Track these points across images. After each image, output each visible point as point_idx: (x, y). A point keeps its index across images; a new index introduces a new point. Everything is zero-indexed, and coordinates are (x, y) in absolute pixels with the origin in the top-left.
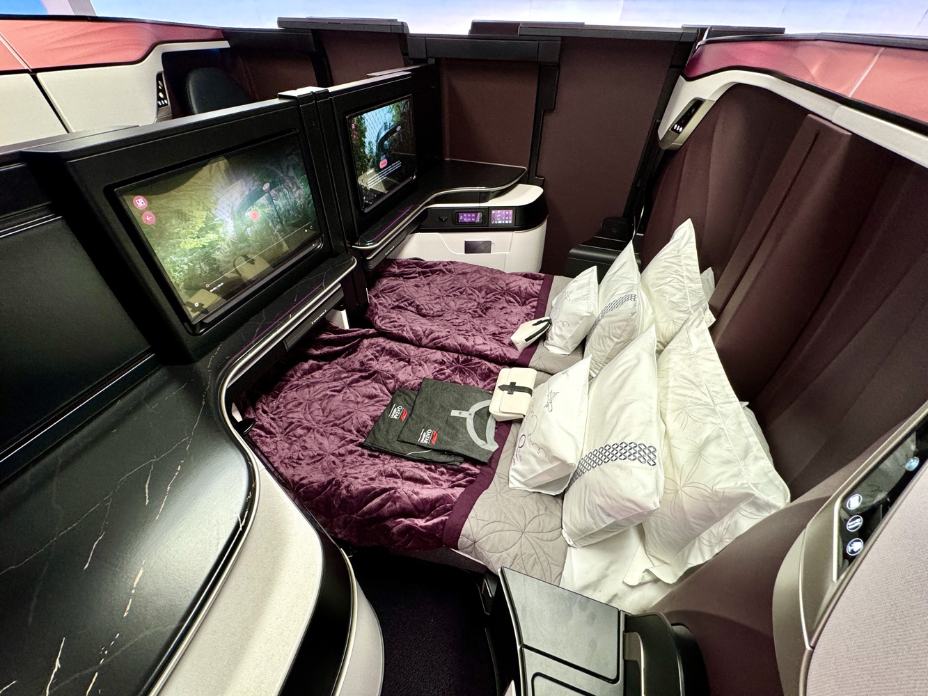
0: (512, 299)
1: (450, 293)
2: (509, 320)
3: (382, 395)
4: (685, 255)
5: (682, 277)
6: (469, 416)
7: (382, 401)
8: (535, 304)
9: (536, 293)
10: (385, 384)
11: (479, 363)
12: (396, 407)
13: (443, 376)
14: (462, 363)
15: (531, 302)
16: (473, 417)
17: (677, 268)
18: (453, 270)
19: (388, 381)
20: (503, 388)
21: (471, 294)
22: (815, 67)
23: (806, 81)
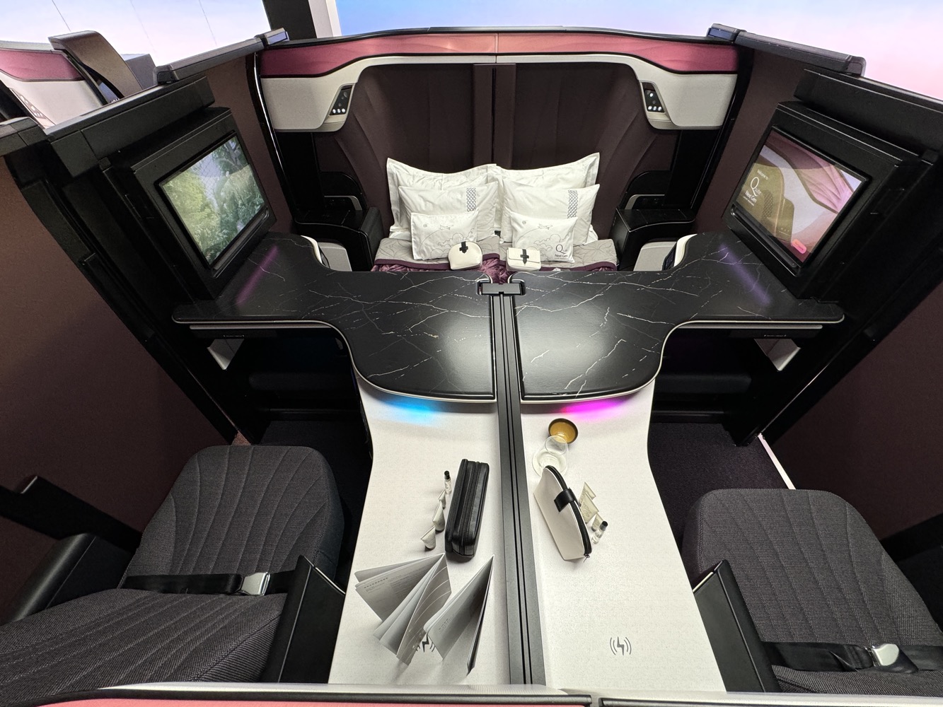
20: (525, 262)
22: (449, 45)
23: (449, 52)
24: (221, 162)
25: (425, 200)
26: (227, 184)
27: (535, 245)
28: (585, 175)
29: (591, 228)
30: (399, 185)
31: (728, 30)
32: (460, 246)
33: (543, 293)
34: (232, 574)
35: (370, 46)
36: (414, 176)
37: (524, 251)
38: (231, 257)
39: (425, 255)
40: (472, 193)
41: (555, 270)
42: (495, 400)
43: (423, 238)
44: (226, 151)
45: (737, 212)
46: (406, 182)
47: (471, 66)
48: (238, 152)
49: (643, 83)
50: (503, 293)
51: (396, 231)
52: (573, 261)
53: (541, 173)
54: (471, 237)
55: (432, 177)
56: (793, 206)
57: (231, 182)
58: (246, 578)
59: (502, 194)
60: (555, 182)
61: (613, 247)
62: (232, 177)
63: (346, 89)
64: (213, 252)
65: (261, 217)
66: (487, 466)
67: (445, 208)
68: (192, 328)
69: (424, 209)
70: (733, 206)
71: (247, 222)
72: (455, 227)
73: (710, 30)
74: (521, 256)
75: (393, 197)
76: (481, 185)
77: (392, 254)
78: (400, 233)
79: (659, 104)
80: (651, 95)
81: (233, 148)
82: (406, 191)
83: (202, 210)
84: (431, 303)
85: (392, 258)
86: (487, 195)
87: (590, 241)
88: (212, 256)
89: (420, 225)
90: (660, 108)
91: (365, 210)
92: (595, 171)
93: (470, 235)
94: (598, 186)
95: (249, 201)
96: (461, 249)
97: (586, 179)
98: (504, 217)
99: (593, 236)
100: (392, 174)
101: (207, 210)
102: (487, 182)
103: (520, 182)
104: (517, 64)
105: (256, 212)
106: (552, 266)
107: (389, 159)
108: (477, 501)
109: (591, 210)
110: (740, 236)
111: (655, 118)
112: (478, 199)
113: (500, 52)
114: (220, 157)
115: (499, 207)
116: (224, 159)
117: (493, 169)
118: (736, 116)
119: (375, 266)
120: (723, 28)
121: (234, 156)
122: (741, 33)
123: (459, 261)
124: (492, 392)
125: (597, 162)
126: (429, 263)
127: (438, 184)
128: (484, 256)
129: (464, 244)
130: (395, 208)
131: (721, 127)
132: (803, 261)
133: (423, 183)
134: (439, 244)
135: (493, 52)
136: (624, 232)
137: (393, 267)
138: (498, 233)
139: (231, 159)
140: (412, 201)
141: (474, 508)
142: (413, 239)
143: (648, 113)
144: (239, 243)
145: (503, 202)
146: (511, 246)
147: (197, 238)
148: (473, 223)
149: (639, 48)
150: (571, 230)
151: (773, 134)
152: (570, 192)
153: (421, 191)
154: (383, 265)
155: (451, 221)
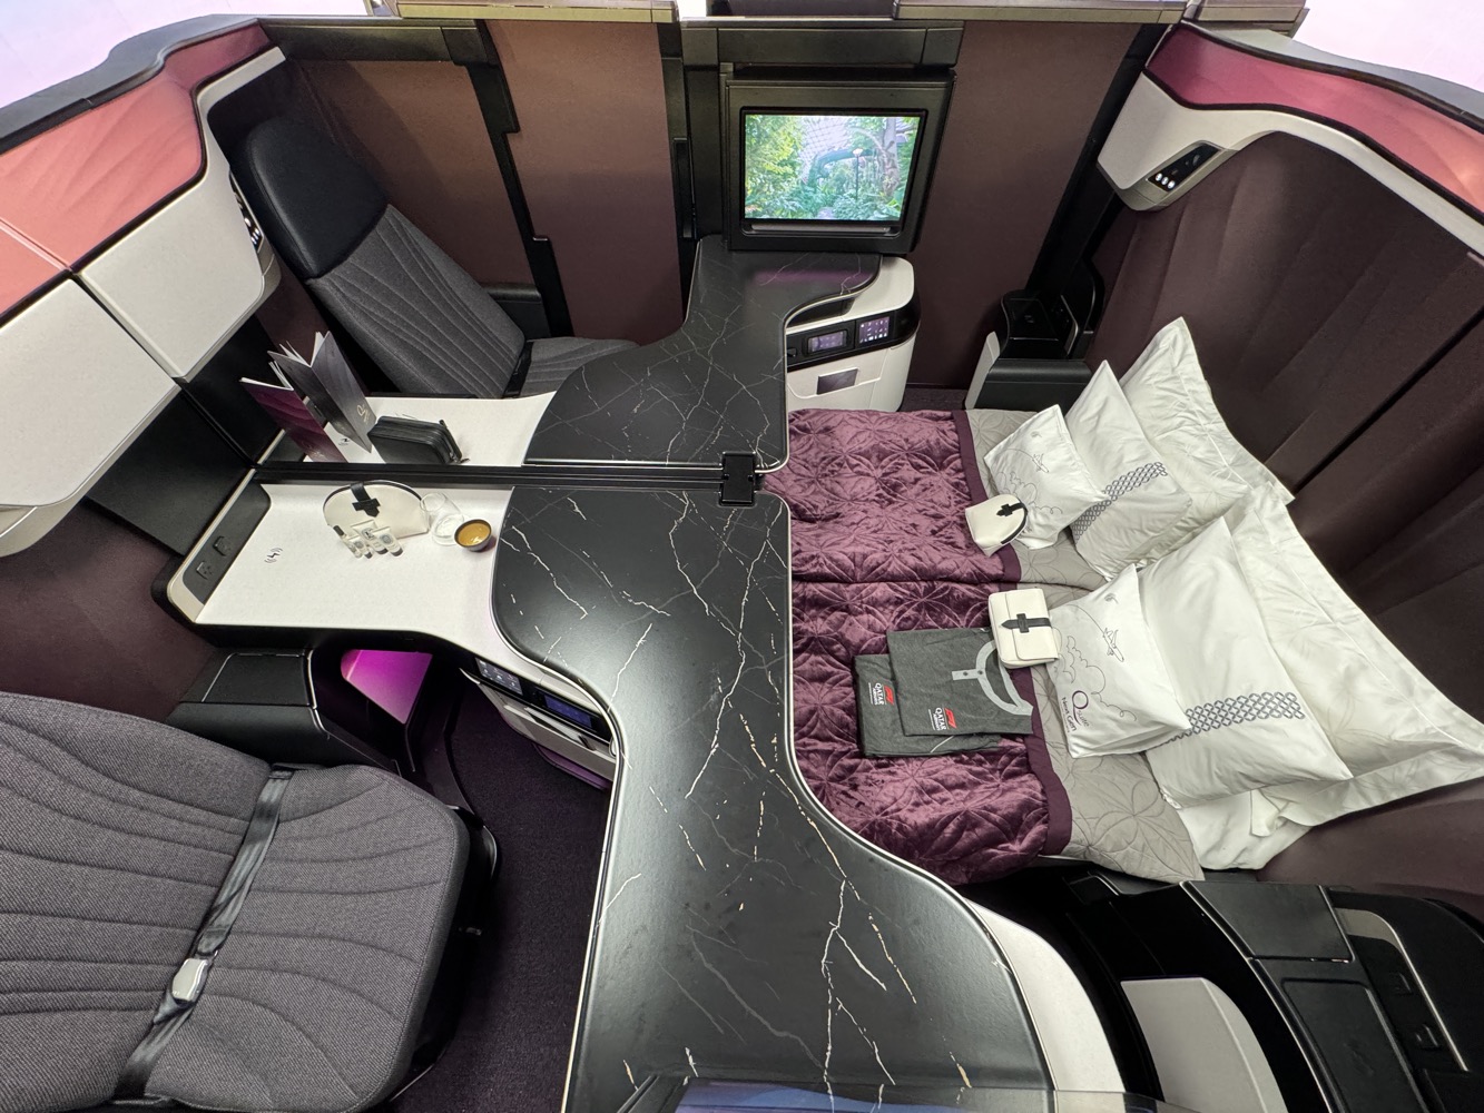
0: (920, 462)
1: (824, 468)
2: (935, 499)
3: (836, 670)
4: (1185, 377)
5: (1193, 413)
6: (978, 673)
7: (841, 679)
8: (958, 463)
9: (954, 446)
10: (832, 653)
11: (946, 588)
12: (873, 686)
13: (910, 622)
14: (926, 593)
15: (950, 462)
16: (984, 675)
17: (1182, 399)
18: (808, 426)
19: (835, 647)
20: (1008, 625)
21: (858, 465)
24: (858, 134)
25: (1100, 412)
26: (848, 161)
37: (1039, 622)
38: (784, 232)
43: (1014, 444)
44: (879, 126)
52: (1071, 753)
63: (1205, 151)
64: (760, 210)
65: (879, 230)
71: (844, 217)
72: (1048, 478)
74: (1022, 617)
81: (900, 129)
83: (782, 164)
88: (756, 213)
89: (1037, 429)
96: (1006, 506)
100: (1155, 346)
101: (788, 169)
105: (872, 218)
114: (861, 128)
116: (868, 134)
123: (983, 513)
129: (1017, 505)
134: (1011, 474)
139: (882, 139)
144: (810, 229)
150: (1157, 723)
152: (1287, 697)
155: (1061, 467)
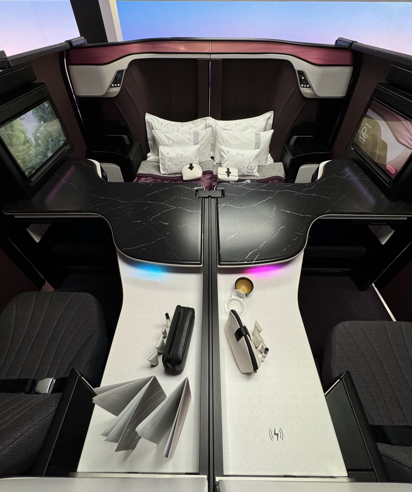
20: (228, 176)
22: (182, 48)
23: (182, 52)
24: (38, 115)
25: (168, 138)
26: (42, 128)
27: (235, 166)
28: (265, 124)
29: (269, 156)
30: (153, 129)
31: (347, 41)
32: (189, 166)
33: (235, 197)
34: (31, 379)
35: (135, 48)
36: (162, 124)
37: (228, 169)
38: (43, 172)
39: (167, 171)
40: (196, 134)
41: (246, 181)
42: (202, 265)
43: (166, 161)
44: (42, 109)
45: (354, 147)
46: (157, 127)
47: (195, 60)
48: (50, 109)
49: (298, 71)
50: (210, 196)
51: (151, 156)
52: (257, 175)
53: (239, 123)
54: (196, 160)
55: (173, 124)
56: (386, 144)
57: (45, 127)
58: (39, 382)
59: (215, 135)
60: (246, 128)
61: (282, 167)
62: (45, 124)
63: (120, 72)
64: (30, 170)
65: (64, 148)
66: (193, 310)
67: (179, 143)
68: (16, 217)
69: (167, 143)
70: (352, 144)
71: (54, 151)
72: (186, 154)
73: (337, 41)
74: (226, 172)
75: (149, 136)
76: (202, 129)
77: (148, 170)
78: (153, 157)
79: (307, 83)
80: (303, 78)
81: (47, 107)
82: (157, 133)
83: (24, 144)
84: (166, 203)
85: (147, 173)
86: (205, 135)
87: (268, 163)
88: (29, 173)
89: (165, 153)
90: (308, 86)
91: (132, 143)
92: (271, 121)
93: (195, 159)
94: (273, 130)
95: (56, 138)
96: (189, 168)
97: (266, 126)
98: (216, 148)
99: (270, 160)
100: (149, 123)
101: (28, 144)
102: (206, 128)
103: (225, 128)
104: (223, 59)
105: (61, 145)
106: (245, 178)
107: (147, 113)
108: (185, 334)
109: (268, 145)
110: (356, 161)
111: (305, 91)
112: (200, 138)
113: (213, 52)
114: (38, 112)
115: (213, 142)
116: (41, 114)
117: (210, 120)
118: (353, 91)
119: (137, 178)
120: (344, 40)
121: (47, 112)
122: (354, 43)
123: (188, 175)
124: (200, 260)
125: (272, 117)
126: (170, 176)
127: (176, 129)
128: (203, 172)
129: (191, 165)
130: (150, 142)
131: (345, 97)
132: (393, 178)
133: (167, 128)
134: (176, 165)
135: (209, 52)
136: (289, 158)
137: (148, 178)
138: (213, 158)
139: (45, 114)
140: (161, 139)
141: (182, 339)
142: (160, 162)
143: (301, 88)
144: (48, 164)
145: (216, 139)
146: (220, 166)
147: (19, 162)
148: (197, 152)
149: (295, 51)
150: (257, 156)
151: (373, 102)
152: (256, 134)
153: (166, 132)
154: (141, 177)
155: (184, 151)
